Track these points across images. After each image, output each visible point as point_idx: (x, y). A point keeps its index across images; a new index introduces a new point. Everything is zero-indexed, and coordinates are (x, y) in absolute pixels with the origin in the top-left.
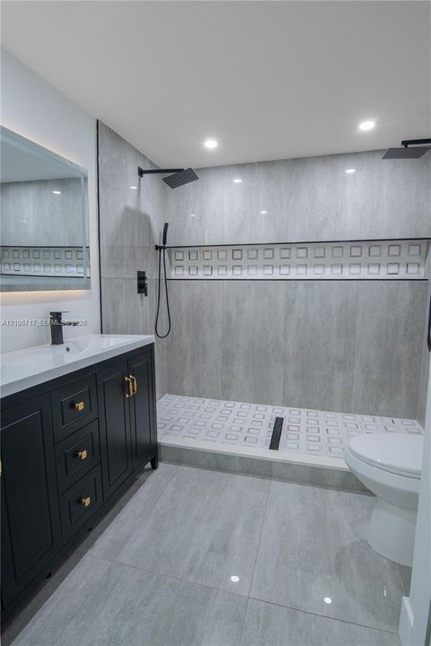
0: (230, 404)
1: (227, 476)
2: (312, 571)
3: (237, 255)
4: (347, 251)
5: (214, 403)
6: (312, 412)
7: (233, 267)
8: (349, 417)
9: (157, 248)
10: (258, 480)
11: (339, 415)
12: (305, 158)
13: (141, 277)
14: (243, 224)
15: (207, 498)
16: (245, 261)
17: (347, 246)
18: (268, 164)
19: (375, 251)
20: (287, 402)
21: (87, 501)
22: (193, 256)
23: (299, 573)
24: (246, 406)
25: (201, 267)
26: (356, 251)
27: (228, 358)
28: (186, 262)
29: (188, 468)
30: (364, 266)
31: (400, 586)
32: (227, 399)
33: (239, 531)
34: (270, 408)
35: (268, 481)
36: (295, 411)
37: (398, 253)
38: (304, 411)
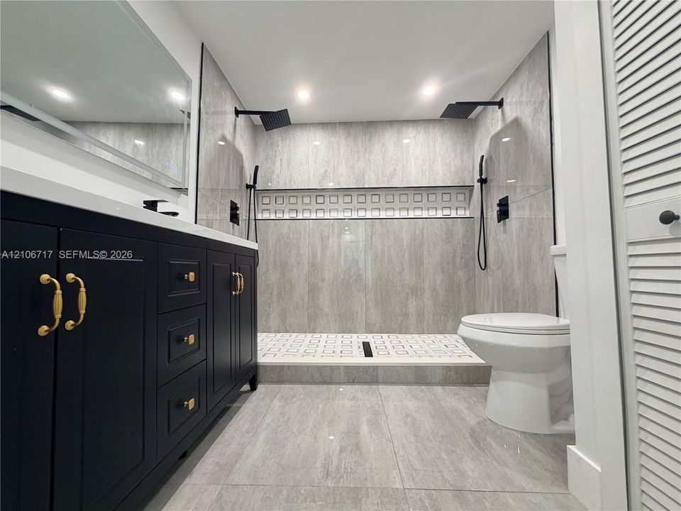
0: (317, 335)
1: (333, 387)
2: (455, 451)
3: (320, 200)
4: (411, 197)
5: (302, 336)
6: (393, 336)
7: (317, 210)
8: (424, 336)
9: (248, 187)
10: (366, 387)
11: (416, 336)
12: (375, 122)
13: (234, 208)
14: (326, 171)
15: (320, 406)
16: (327, 205)
17: (411, 193)
18: (347, 125)
19: (432, 197)
20: (370, 330)
21: (191, 403)
22: (279, 201)
23: (443, 454)
24: (332, 336)
25: (287, 210)
26: (418, 198)
27: (313, 291)
28: (272, 206)
29: (291, 386)
30: (425, 210)
31: (542, 450)
32: (314, 331)
33: (365, 429)
34: (355, 336)
35: (375, 387)
36: (378, 336)
37: (449, 200)
38: (385, 336)
